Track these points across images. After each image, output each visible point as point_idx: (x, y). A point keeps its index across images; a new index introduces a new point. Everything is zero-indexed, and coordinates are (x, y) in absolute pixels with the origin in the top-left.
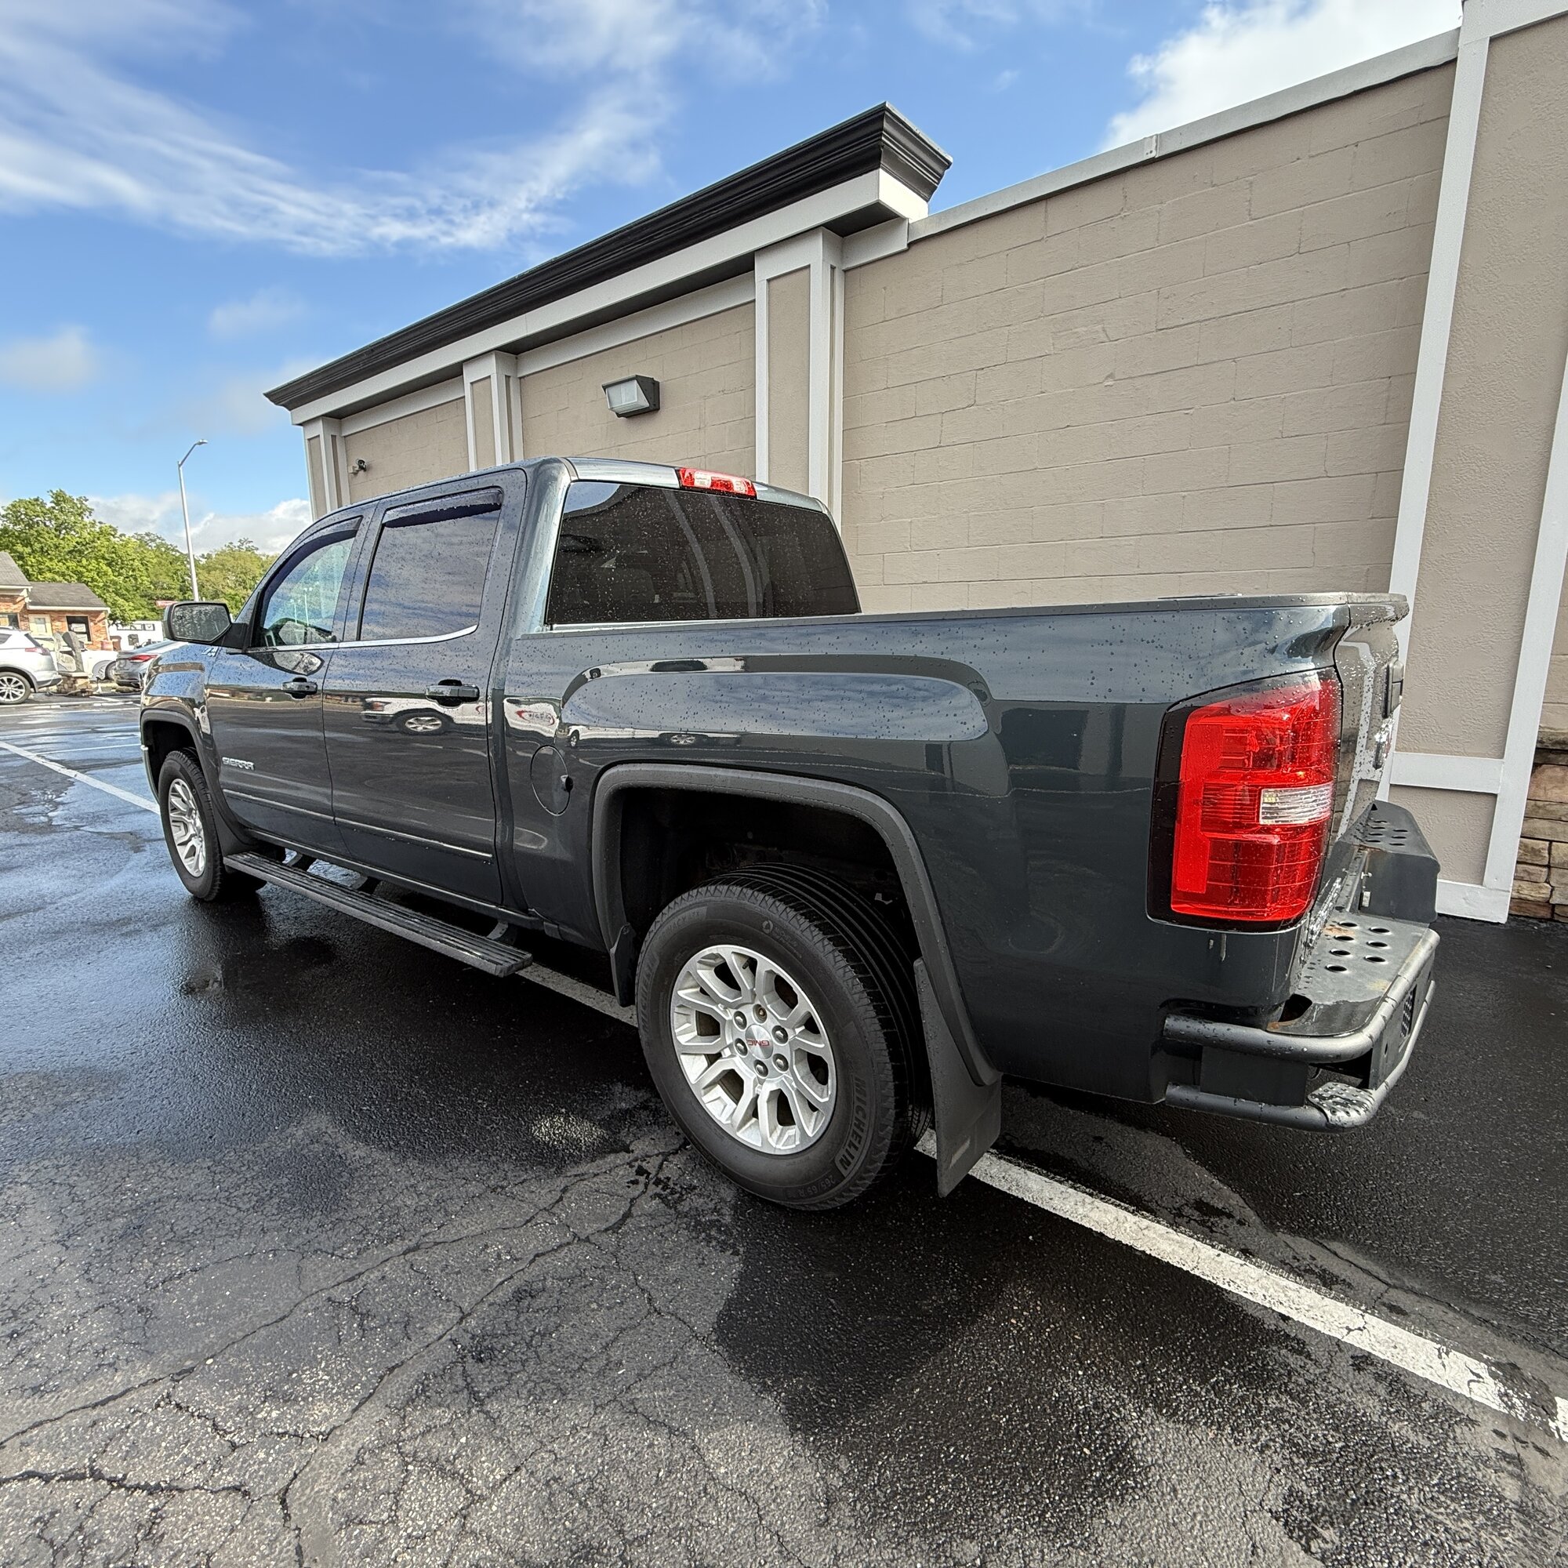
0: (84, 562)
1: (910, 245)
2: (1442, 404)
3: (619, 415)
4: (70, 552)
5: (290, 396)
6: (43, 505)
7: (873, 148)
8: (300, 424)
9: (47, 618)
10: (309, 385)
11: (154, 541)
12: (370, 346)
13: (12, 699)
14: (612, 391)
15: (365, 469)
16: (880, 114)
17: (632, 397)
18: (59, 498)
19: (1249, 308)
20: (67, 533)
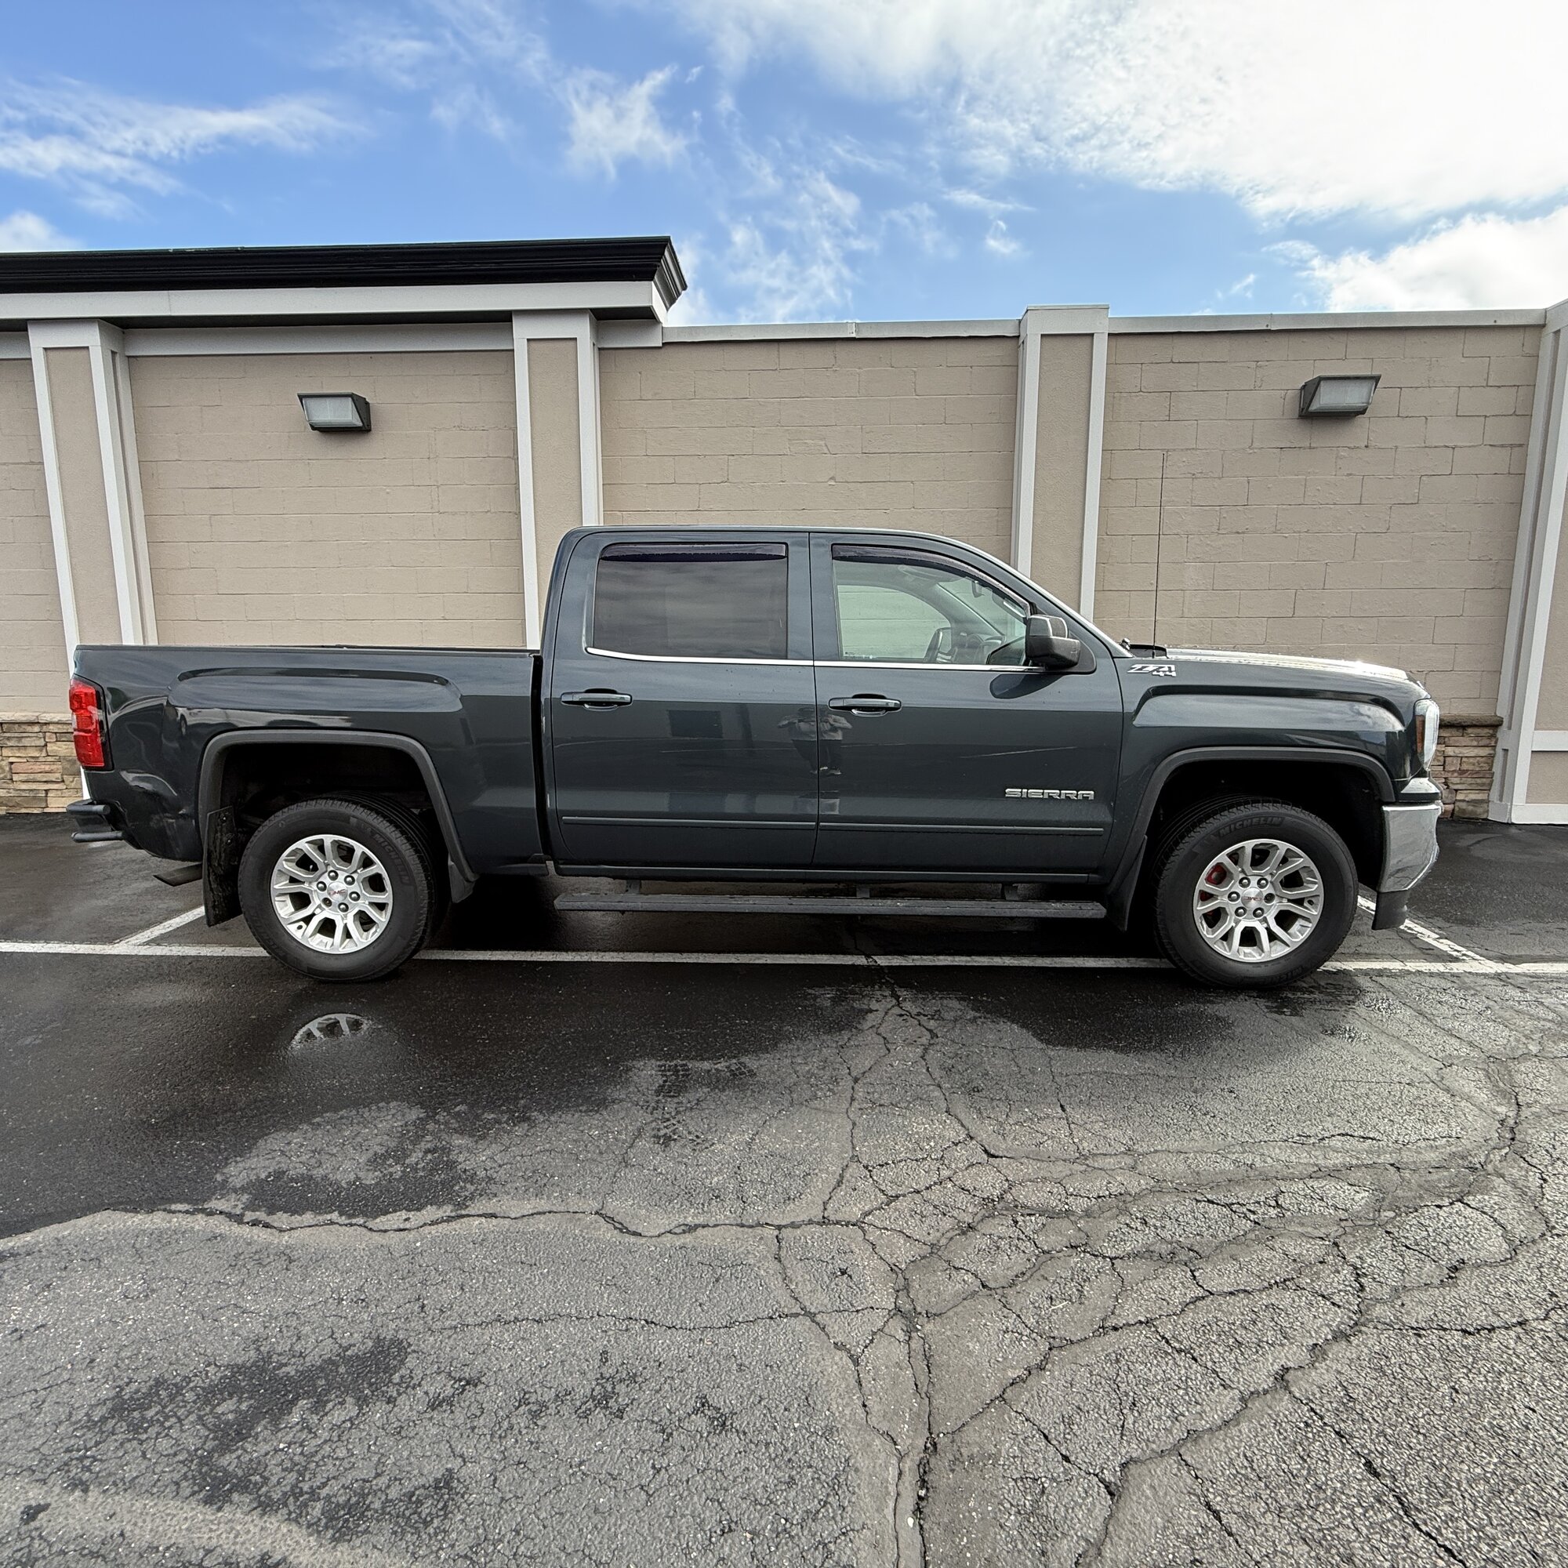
1: (665, 344)
3: (313, 428)
7: (651, 265)
14: (311, 403)
16: (663, 244)
17: (339, 413)
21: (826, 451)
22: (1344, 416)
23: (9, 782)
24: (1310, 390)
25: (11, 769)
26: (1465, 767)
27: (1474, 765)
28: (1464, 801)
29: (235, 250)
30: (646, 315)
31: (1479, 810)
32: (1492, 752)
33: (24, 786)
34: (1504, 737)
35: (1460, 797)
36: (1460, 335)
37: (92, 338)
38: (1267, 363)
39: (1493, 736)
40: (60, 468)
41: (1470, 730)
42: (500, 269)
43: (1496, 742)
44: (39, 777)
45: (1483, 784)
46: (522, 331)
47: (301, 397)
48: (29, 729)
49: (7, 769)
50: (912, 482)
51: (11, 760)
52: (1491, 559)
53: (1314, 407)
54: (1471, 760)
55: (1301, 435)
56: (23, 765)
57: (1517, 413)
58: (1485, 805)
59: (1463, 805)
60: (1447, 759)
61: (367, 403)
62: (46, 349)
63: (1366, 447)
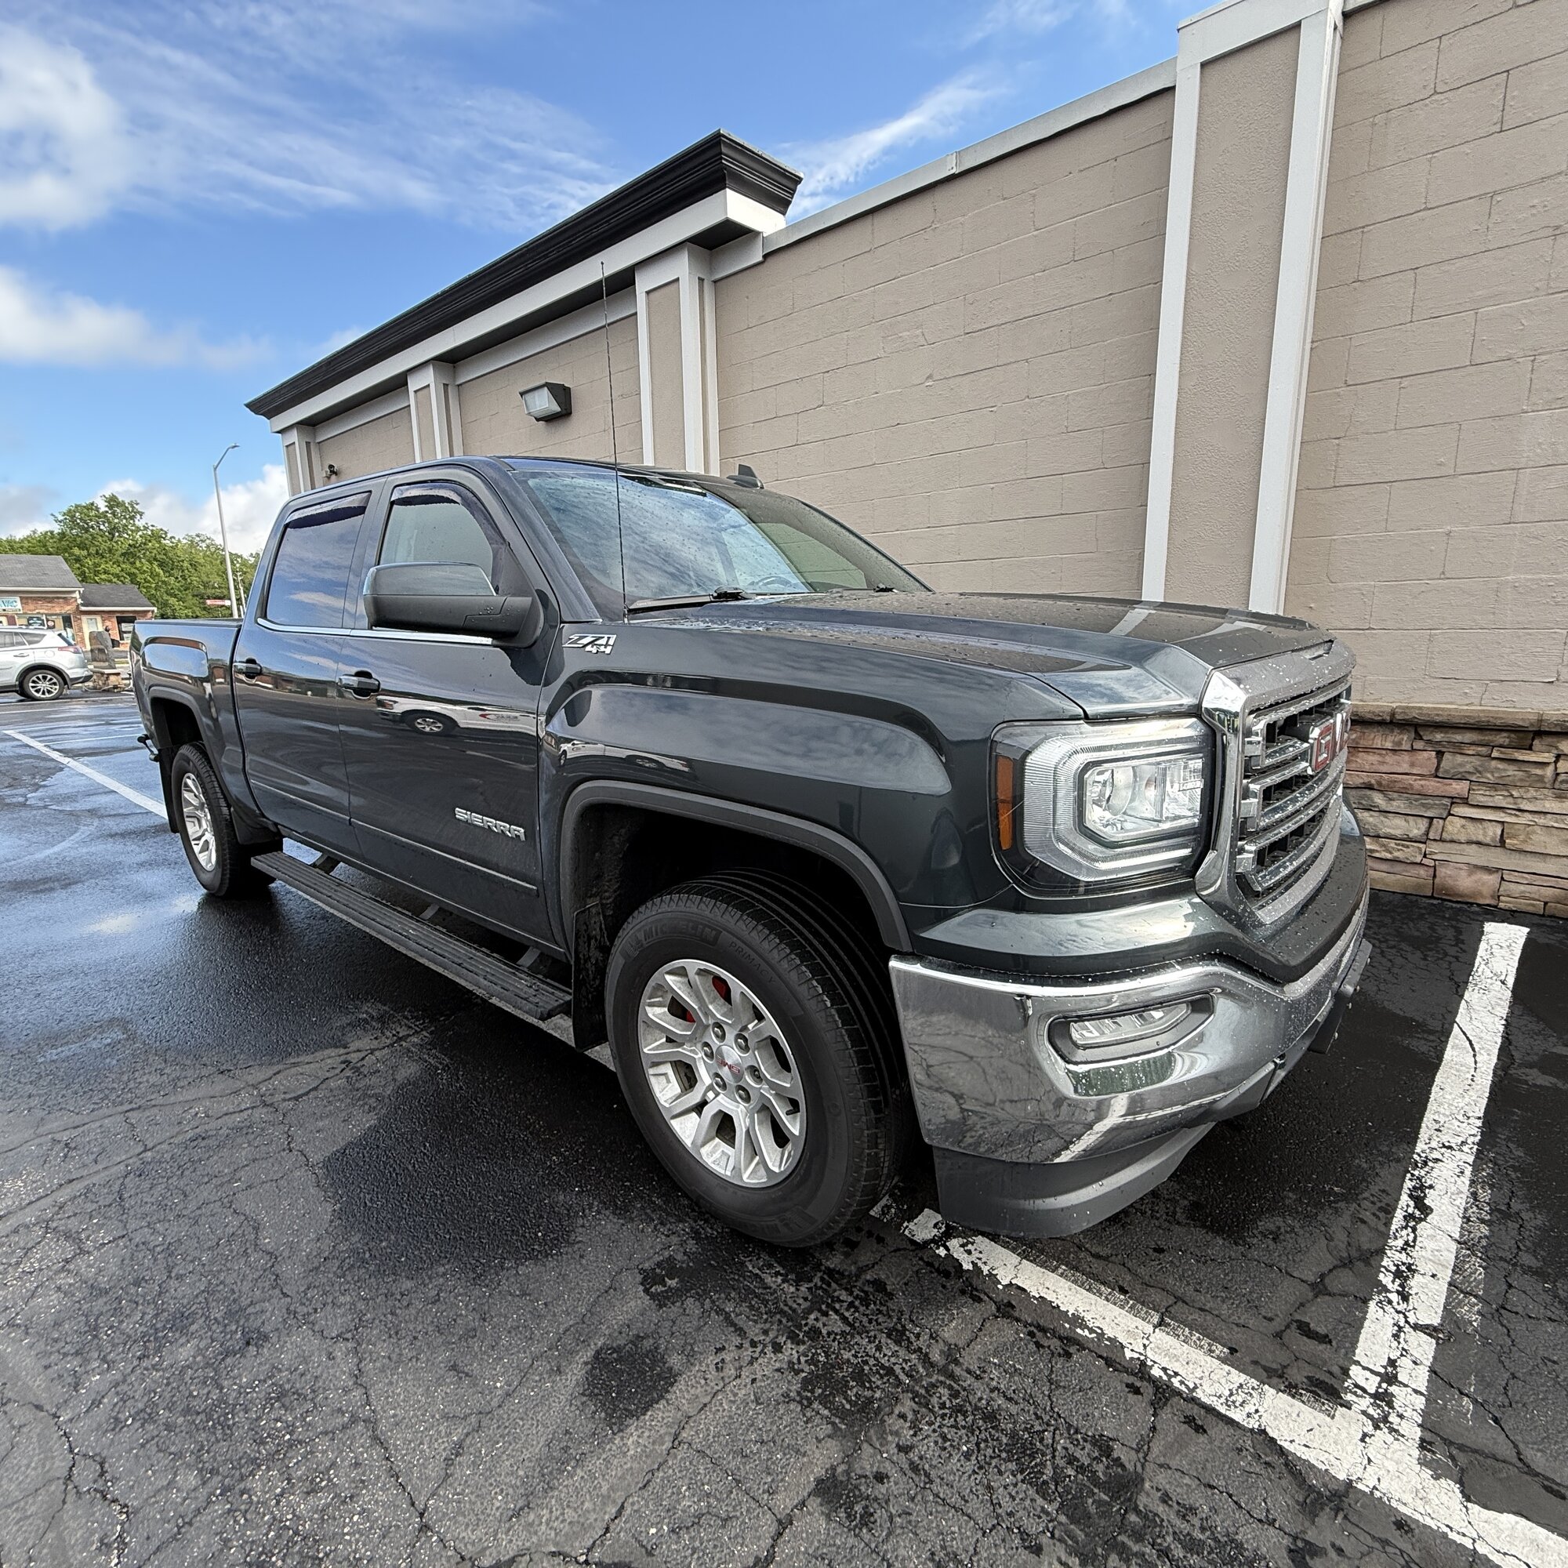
0: (138, 564)
1: (766, 256)
2: (1178, 401)
3: (538, 420)
4: (123, 554)
5: (268, 406)
6: (97, 509)
7: (716, 171)
8: (278, 432)
9: (99, 618)
10: (280, 396)
11: (203, 541)
12: (327, 359)
13: (47, 695)
14: (528, 397)
15: (336, 473)
16: (717, 140)
17: (545, 402)
18: (113, 502)
19: (1036, 312)
20: (120, 536)
21: (923, 342)
37: (430, 377)
46: (643, 285)
47: (522, 394)
50: (1026, 361)
61: (568, 389)
62: (415, 392)
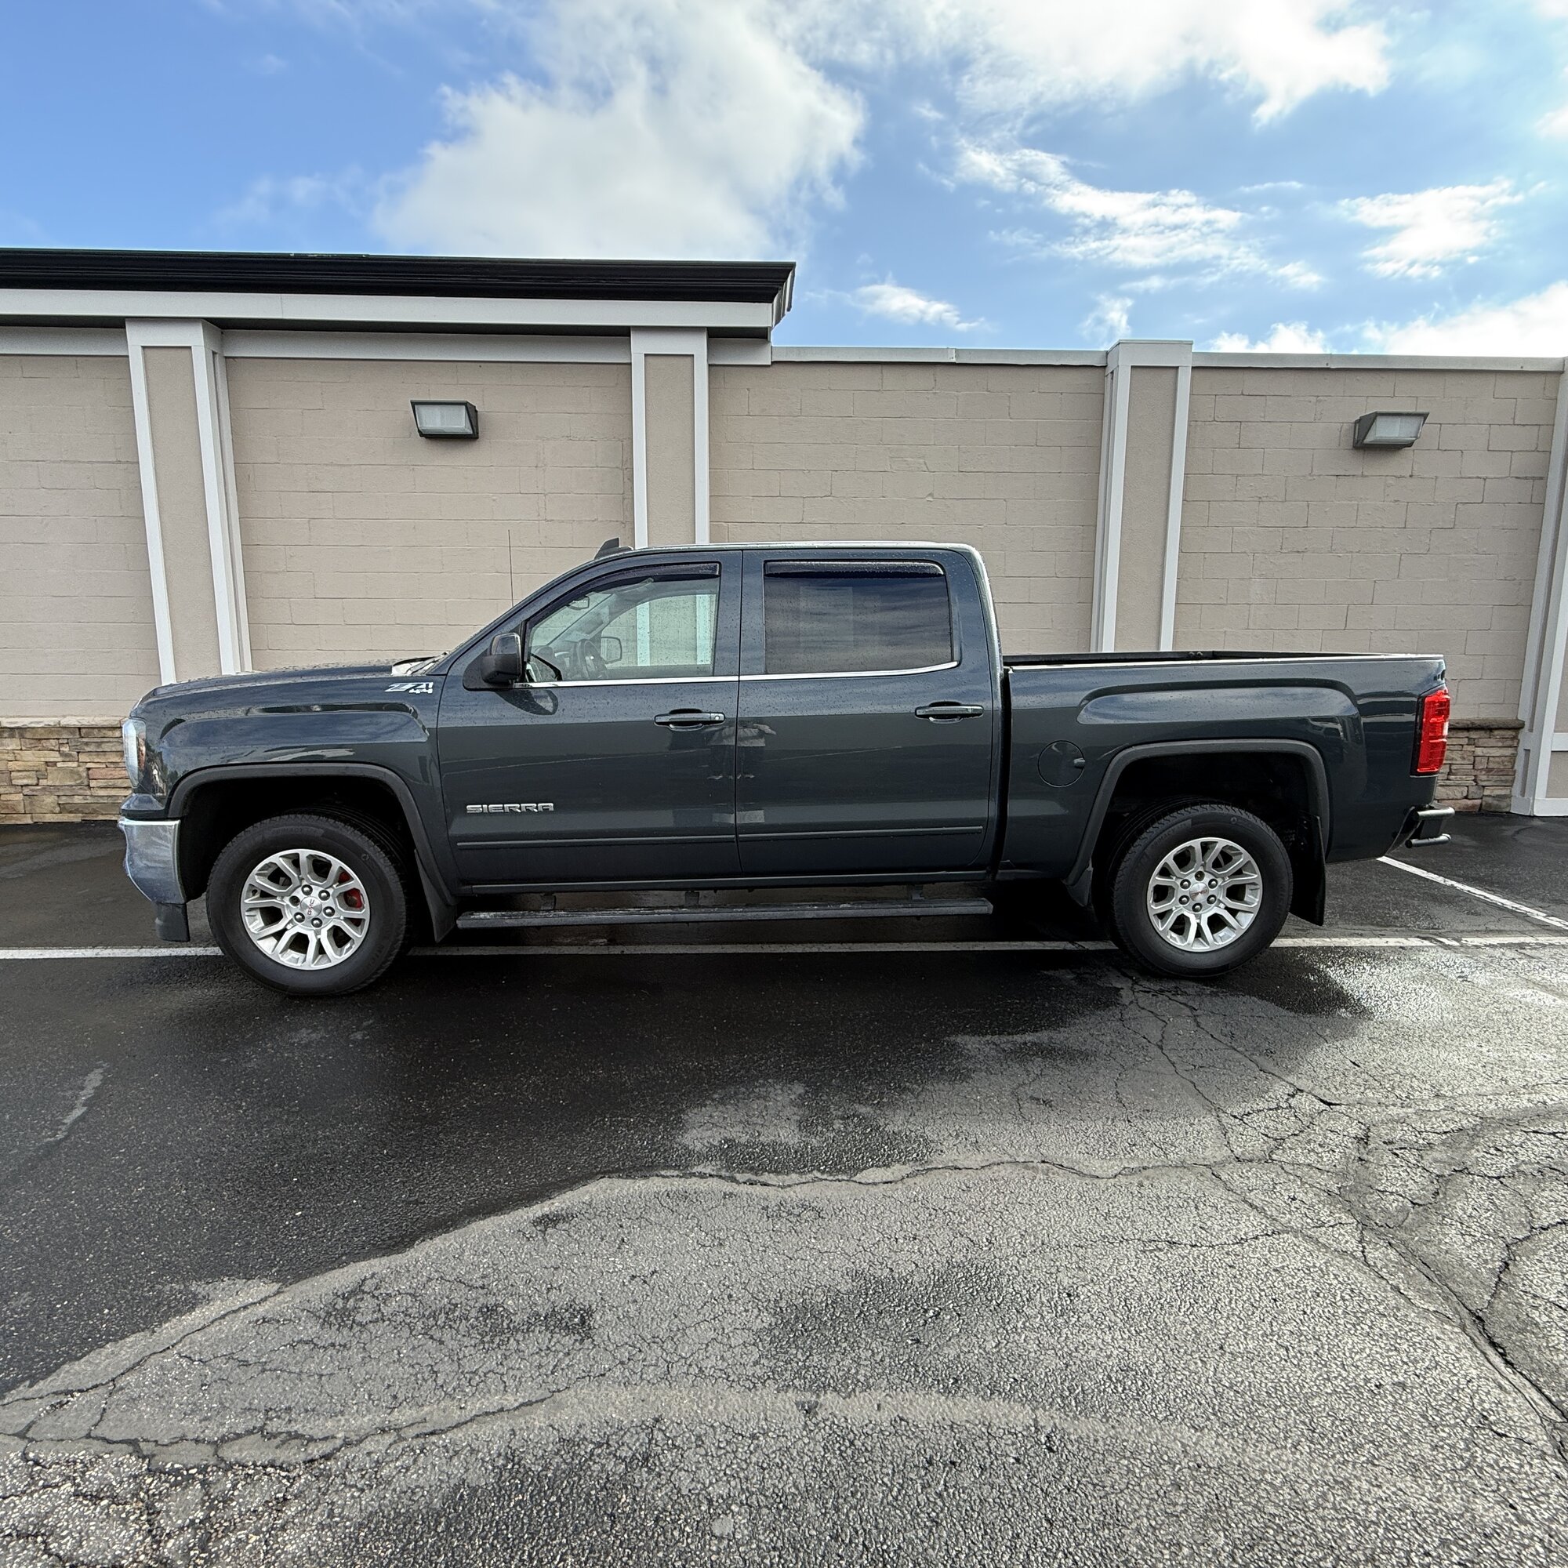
21: (925, 469)
22: (1393, 448)
23: (86, 788)
24: (1365, 424)
25: (88, 775)
26: (1491, 766)
27: (1499, 763)
28: (1489, 796)
29: (360, 257)
30: (760, 335)
31: (1503, 804)
32: (1514, 752)
33: (102, 793)
34: (1525, 739)
35: (1487, 792)
36: (1492, 378)
37: (195, 338)
38: (1326, 398)
39: (1515, 738)
40: (155, 469)
41: (1496, 732)
42: (624, 287)
43: (1518, 743)
44: (119, 783)
45: (1507, 781)
46: (640, 346)
47: (414, 404)
48: (110, 733)
49: (85, 774)
50: (1005, 500)
51: (89, 765)
52: (1515, 579)
53: (1369, 439)
54: (1497, 759)
55: (1356, 464)
56: (102, 771)
57: (1540, 449)
58: (1508, 800)
59: (1490, 800)
60: (1477, 758)
61: (476, 411)
62: (144, 348)
63: (1411, 476)
